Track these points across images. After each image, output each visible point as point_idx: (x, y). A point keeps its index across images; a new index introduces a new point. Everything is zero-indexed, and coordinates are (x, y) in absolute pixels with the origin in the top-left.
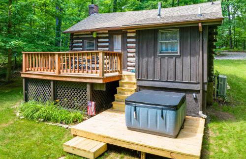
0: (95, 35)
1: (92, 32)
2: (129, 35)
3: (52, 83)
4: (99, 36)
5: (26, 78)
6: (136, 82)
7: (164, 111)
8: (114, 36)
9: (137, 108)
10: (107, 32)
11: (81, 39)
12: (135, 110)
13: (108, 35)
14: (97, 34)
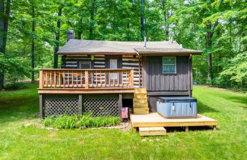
0: (92, 58)
1: (89, 55)
2: (123, 60)
3: (80, 97)
4: (96, 59)
5: (43, 95)
6: (146, 93)
7: (191, 103)
8: (110, 60)
9: (175, 104)
10: (104, 56)
11: (75, 60)
12: (174, 105)
13: (104, 59)
14: (95, 57)
